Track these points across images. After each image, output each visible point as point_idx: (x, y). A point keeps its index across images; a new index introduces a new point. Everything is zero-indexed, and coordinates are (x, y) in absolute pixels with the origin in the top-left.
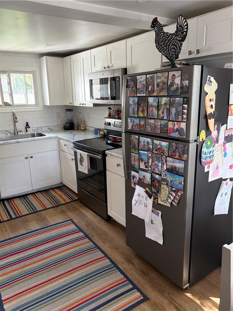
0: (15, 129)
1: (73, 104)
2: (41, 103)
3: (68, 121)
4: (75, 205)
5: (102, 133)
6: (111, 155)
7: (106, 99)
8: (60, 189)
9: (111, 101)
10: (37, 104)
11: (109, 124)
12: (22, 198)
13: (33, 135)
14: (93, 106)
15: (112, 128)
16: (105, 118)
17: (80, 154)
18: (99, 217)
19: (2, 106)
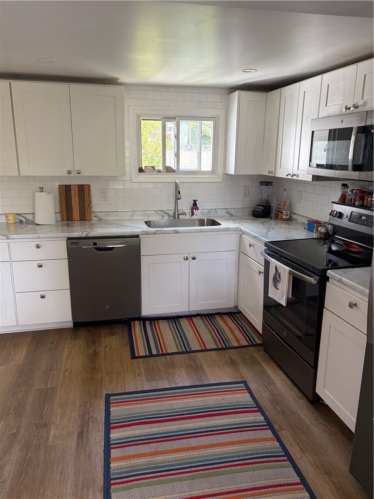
0: (175, 210)
1: (275, 174)
2: (220, 171)
3: (261, 202)
4: (254, 353)
5: (323, 230)
6: (338, 281)
7: (342, 169)
8: (233, 317)
9: (353, 173)
10: (213, 171)
11: (340, 215)
12: (171, 321)
13: (202, 223)
14: (313, 180)
15: (344, 223)
16: (332, 202)
17: (276, 267)
18: (297, 390)
19: (161, 172)
